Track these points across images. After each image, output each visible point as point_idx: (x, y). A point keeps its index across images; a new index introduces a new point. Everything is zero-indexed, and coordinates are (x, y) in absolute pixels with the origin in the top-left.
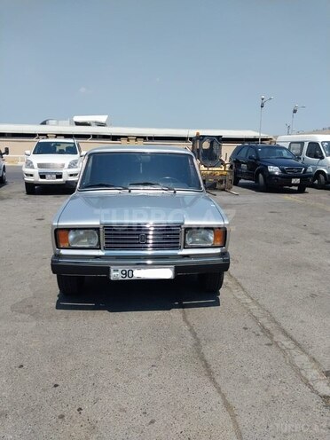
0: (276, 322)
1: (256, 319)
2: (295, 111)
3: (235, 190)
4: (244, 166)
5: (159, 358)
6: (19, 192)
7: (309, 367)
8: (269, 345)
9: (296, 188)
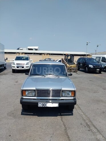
0: (91, 122)
1: (85, 120)
2: (98, 46)
3: (79, 72)
4: (81, 64)
5: (53, 134)
6: (10, 72)
7: (102, 139)
8: (89, 130)
9: (98, 72)
